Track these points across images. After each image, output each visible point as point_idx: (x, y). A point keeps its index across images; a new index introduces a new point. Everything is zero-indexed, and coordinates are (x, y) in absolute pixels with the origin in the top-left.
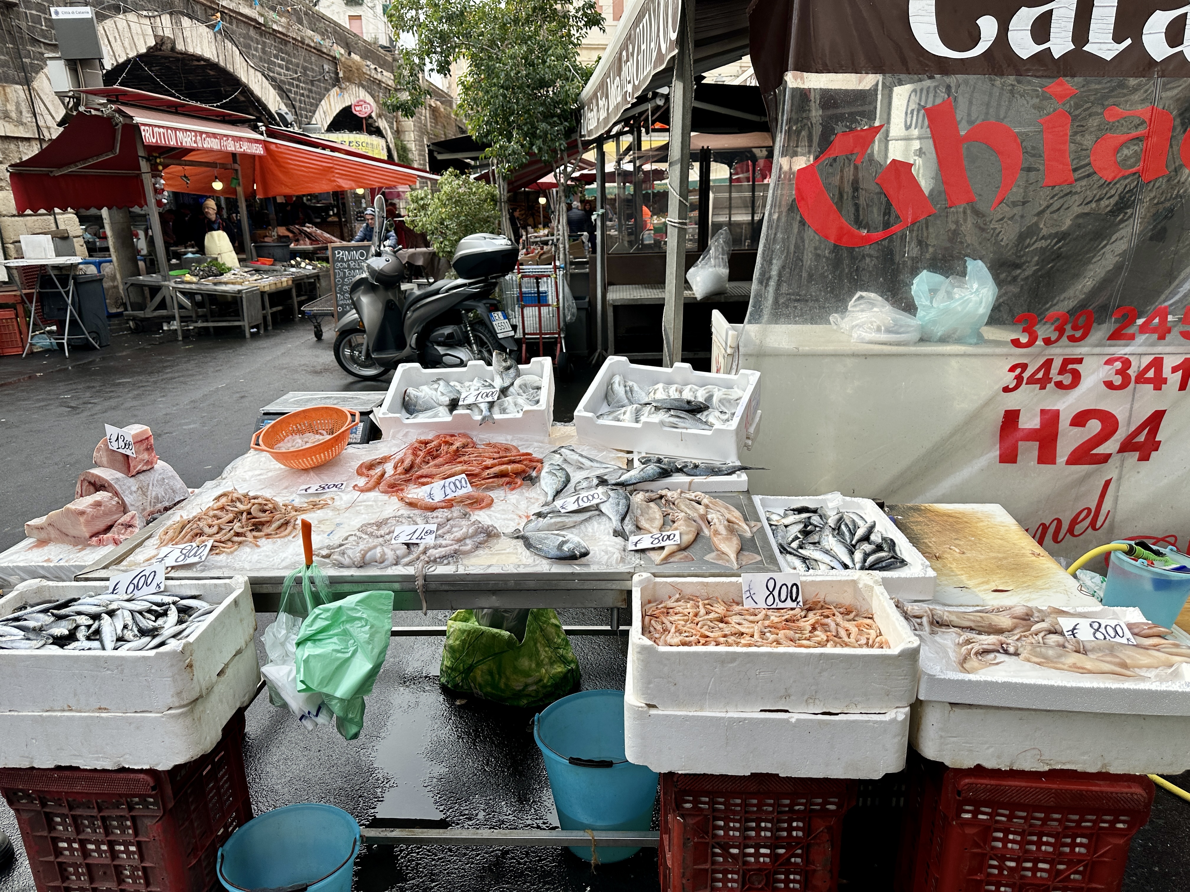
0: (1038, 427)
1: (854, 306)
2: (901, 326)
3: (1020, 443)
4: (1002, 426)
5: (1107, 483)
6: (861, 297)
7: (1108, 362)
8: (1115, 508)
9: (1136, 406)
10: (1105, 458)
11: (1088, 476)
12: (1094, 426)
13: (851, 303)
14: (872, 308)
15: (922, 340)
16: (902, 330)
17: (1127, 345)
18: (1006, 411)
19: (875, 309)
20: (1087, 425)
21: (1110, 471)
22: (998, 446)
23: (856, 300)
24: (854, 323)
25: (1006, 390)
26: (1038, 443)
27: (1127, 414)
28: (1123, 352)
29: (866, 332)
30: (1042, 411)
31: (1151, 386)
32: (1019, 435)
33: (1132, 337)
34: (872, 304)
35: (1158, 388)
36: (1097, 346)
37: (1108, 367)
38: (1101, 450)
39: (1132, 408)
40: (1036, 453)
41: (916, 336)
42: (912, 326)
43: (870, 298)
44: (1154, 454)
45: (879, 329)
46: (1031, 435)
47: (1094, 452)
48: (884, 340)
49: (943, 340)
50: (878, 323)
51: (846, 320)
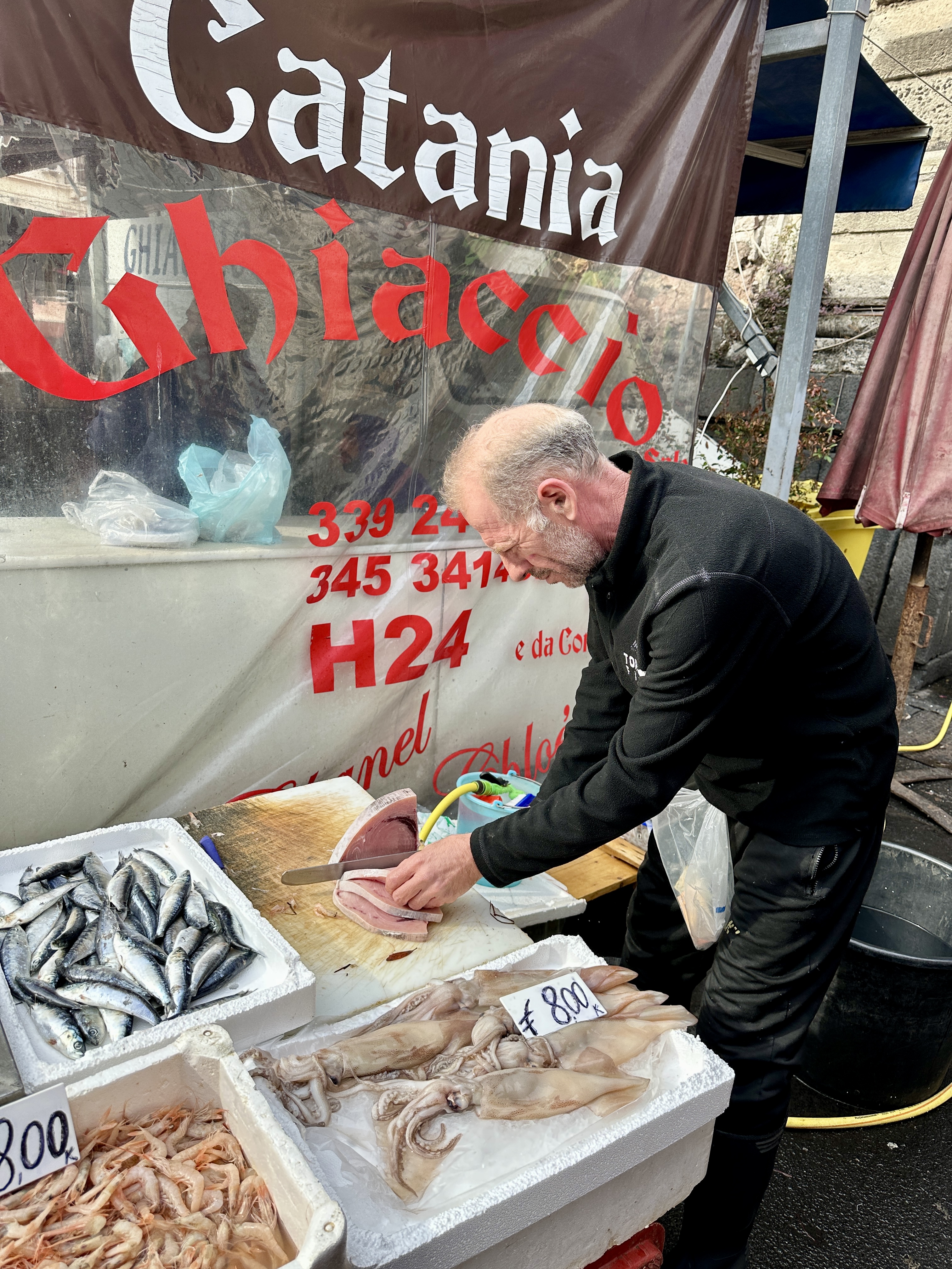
0: (352, 643)
1: (97, 491)
2: (171, 522)
3: (335, 665)
4: (312, 647)
5: (426, 697)
6: (106, 479)
7: (415, 560)
8: (436, 723)
9: (446, 607)
10: (422, 670)
11: (407, 692)
12: (409, 635)
13: (92, 486)
14: (124, 495)
15: (202, 540)
16: (173, 527)
17: (431, 540)
18: (313, 627)
19: (129, 496)
20: (402, 635)
21: (427, 683)
22: (310, 672)
23: (98, 484)
24: (100, 517)
25: (311, 600)
26: (354, 663)
27: (439, 618)
28: (428, 548)
29: (121, 530)
30: (355, 623)
31: (457, 585)
32: (332, 654)
33: (435, 530)
34: (125, 488)
35: (463, 587)
36: (401, 541)
37: (417, 566)
38: (418, 662)
39: (442, 611)
40: (353, 676)
41: (193, 535)
42: (186, 521)
43: (118, 480)
44: (464, 658)
45: (139, 526)
46: (346, 654)
47: (412, 665)
48: (149, 541)
49: (228, 539)
50: (137, 517)
51: (88, 511)
